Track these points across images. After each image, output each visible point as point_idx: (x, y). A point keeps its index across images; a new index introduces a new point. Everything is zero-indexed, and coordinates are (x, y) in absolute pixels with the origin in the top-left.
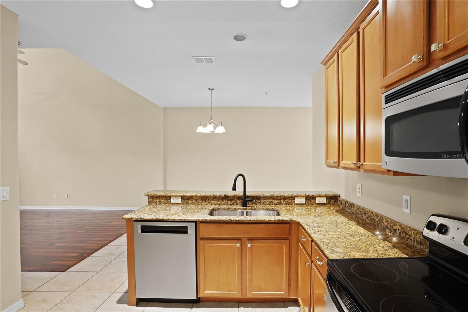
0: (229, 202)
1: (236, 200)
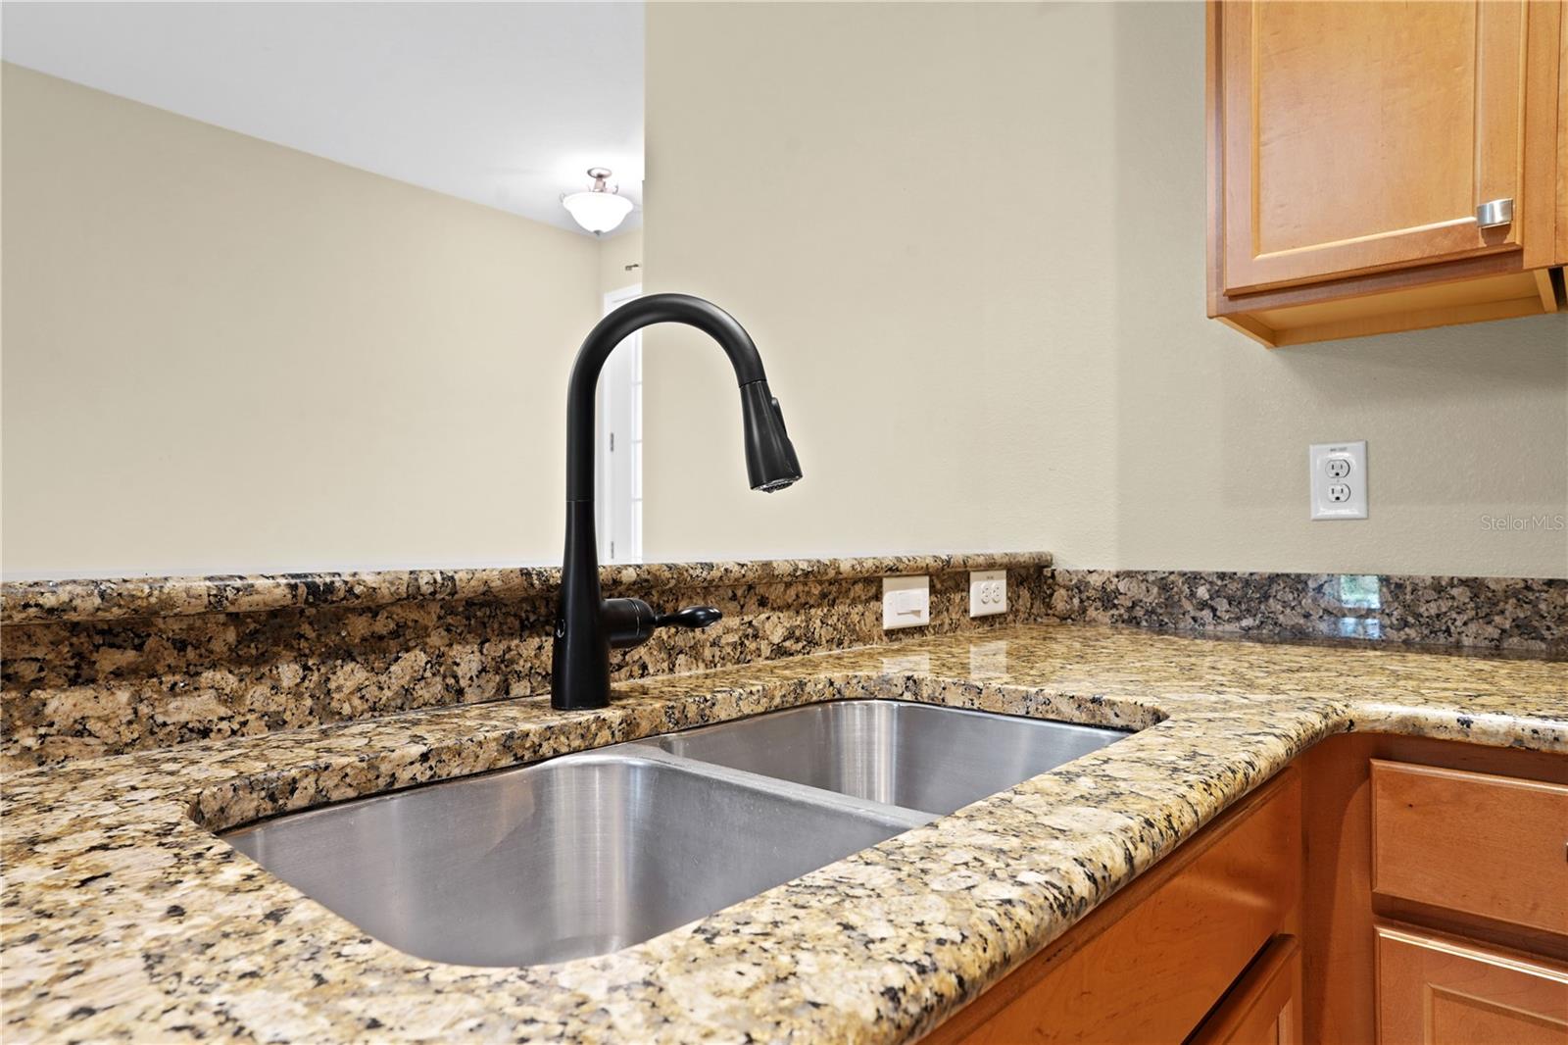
0: (349, 676)
1: (436, 639)
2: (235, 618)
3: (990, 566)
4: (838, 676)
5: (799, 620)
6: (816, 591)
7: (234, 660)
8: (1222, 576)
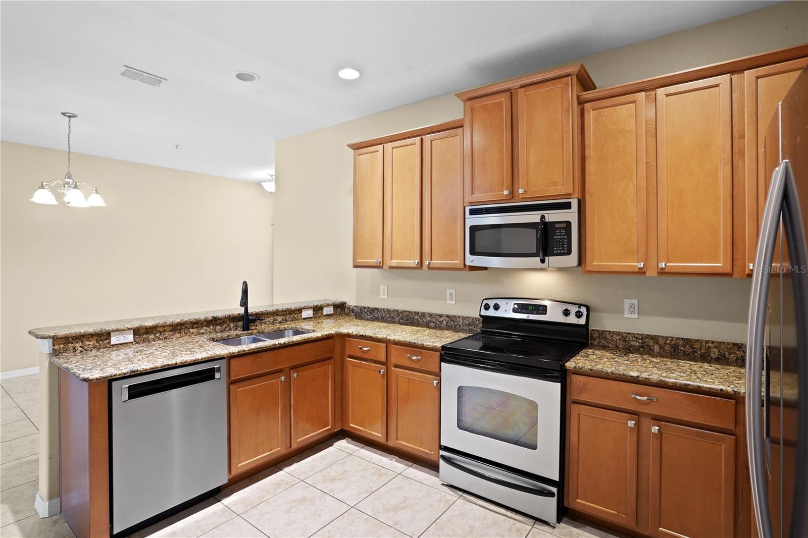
0: (218, 327)
1: (228, 323)
2: (206, 321)
3: (328, 305)
4: (286, 327)
5: (284, 317)
6: (288, 313)
7: (206, 326)
8: (368, 308)
